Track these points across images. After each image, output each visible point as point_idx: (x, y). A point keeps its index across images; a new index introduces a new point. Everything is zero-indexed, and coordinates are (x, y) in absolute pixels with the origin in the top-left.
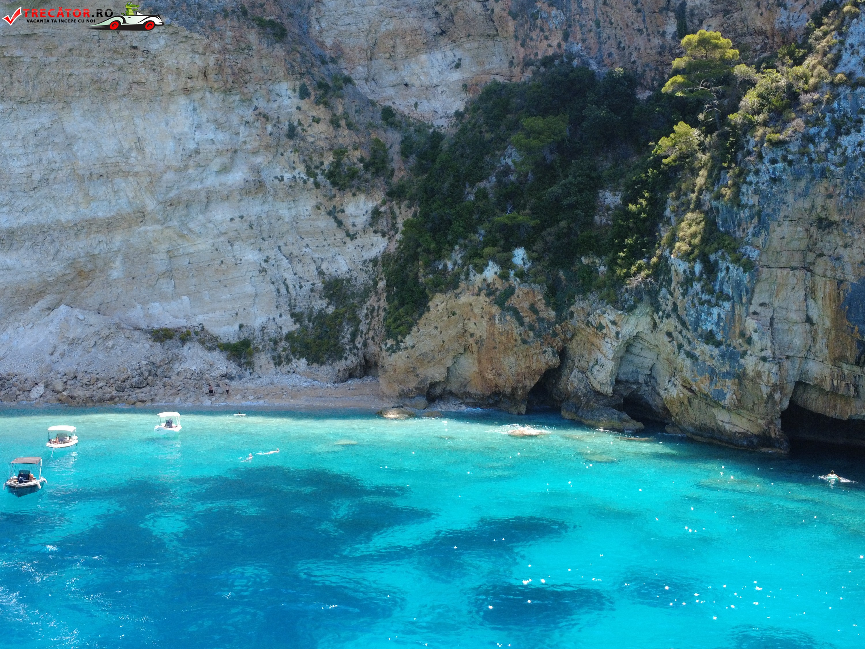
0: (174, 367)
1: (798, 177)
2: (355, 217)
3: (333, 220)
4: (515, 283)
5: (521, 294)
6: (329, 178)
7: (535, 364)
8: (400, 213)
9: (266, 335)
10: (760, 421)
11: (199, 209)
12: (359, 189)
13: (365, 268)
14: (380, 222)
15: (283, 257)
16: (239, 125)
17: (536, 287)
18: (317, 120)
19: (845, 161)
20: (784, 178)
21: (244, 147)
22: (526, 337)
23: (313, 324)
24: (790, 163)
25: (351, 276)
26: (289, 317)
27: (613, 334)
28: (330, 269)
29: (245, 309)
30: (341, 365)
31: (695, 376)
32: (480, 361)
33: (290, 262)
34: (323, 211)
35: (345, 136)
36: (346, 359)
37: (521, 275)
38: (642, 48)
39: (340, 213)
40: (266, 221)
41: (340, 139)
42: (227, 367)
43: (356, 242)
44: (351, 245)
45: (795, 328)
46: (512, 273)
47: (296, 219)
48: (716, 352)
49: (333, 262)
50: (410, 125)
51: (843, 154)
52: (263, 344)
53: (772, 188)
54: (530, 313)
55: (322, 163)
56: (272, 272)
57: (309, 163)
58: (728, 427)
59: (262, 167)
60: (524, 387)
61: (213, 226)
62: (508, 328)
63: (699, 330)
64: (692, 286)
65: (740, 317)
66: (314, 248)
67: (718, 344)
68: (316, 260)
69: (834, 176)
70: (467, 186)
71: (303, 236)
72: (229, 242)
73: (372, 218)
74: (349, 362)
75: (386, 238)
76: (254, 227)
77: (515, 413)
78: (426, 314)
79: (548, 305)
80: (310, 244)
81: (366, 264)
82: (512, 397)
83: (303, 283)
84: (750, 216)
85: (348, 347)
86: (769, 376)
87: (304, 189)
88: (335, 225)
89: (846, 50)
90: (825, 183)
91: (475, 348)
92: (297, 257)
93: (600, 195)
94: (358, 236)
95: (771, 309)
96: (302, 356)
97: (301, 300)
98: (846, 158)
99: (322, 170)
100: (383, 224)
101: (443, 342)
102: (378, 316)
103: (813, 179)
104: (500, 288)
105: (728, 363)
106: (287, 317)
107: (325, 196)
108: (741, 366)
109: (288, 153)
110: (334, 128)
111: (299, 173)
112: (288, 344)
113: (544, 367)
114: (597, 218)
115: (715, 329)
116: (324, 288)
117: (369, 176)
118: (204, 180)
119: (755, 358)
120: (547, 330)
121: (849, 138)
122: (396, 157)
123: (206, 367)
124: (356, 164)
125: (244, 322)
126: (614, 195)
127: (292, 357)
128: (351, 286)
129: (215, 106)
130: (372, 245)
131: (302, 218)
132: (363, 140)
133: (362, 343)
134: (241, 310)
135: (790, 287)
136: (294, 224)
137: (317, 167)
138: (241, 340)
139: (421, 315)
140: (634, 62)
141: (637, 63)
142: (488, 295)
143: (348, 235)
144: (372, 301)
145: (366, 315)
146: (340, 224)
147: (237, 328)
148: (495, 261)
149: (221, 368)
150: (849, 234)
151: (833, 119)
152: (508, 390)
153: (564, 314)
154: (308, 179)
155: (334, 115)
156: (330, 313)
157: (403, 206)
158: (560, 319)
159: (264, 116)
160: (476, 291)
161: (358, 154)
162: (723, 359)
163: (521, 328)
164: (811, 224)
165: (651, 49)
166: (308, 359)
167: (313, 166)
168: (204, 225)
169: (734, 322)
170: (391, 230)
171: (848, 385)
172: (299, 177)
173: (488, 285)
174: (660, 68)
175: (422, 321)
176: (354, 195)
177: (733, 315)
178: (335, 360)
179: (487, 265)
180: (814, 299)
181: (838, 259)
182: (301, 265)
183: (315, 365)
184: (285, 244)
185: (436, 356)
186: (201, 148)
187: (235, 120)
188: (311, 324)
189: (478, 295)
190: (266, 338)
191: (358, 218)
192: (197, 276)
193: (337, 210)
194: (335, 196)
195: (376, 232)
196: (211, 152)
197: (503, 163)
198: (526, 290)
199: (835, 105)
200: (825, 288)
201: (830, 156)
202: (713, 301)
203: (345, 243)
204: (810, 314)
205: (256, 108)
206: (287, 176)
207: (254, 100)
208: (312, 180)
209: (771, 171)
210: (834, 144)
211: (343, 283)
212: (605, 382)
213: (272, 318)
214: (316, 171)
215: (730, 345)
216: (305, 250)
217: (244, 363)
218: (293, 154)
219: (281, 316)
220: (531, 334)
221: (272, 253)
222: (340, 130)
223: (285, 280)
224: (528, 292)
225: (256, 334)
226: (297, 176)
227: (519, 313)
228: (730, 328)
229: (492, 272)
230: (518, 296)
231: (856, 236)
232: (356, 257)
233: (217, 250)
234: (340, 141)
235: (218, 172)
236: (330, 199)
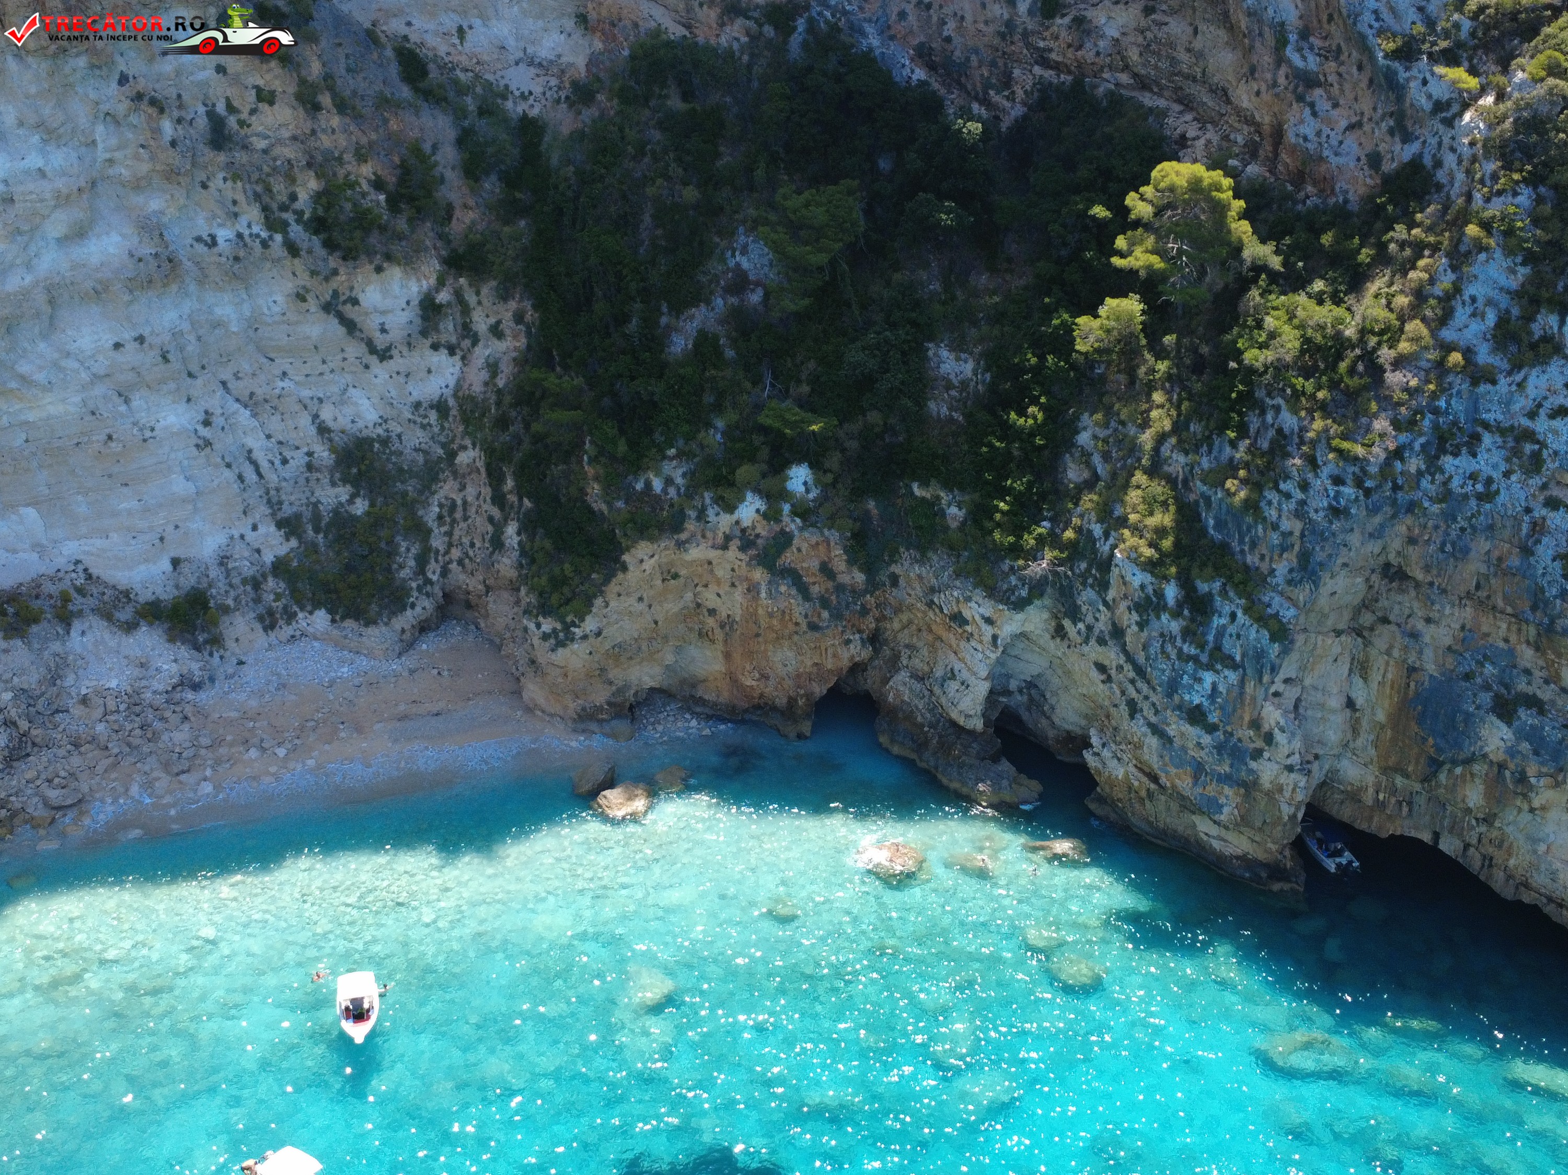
0: (66, 684)
1: (1373, 510)
2: (383, 313)
3: (336, 321)
4: (793, 527)
5: (805, 547)
6: (316, 232)
7: (830, 660)
8: (479, 303)
9: (234, 573)
10: (1270, 845)
11: (37, 330)
12: (388, 257)
13: (419, 420)
14: (441, 326)
15: (237, 406)
16: (93, 124)
17: (833, 536)
18: (266, 97)
19: (1446, 495)
20: (1353, 511)
21: (111, 172)
22: (815, 619)
23: (325, 537)
24: (1368, 492)
25: (387, 431)
26: (273, 528)
27: (988, 638)
28: (340, 419)
29: (177, 527)
30: (407, 619)
31: (1165, 765)
32: (727, 656)
33: (254, 415)
34: (312, 304)
35: (333, 131)
36: (413, 606)
37: (803, 512)
38: (969, 18)
39: (349, 306)
40: (192, 338)
41: (323, 137)
42: (175, 661)
43: (392, 365)
44: (381, 371)
45: (1332, 718)
46: (787, 508)
47: (254, 325)
48: (1207, 739)
49: (343, 403)
50: (462, 90)
51: (1445, 483)
52: (232, 593)
53: (1331, 523)
54: (820, 578)
55: (293, 197)
56: (225, 443)
57: (266, 199)
58: (1216, 844)
59: (165, 220)
60: (808, 696)
61: (76, 365)
62: (783, 605)
63: (1176, 698)
64: (1158, 618)
65: (1254, 699)
66: (301, 378)
67: (1211, 729)
68: (308, 402)
69: (1425, 515)
70: (665, 309)
71: (272, 355)
72: (120, 395)
73: (425, 318)
74: (418, 609)
75: (457, 357)
76: (170, 356)
77: (793, 735)
78: (620, 576)
79: (851, 562)
80: (290, 372)
81: (421, 411)
82: (789, 712)
83: (288, 454)
84: (1281, 545)
85: (414, 585)
86: (1294, 790)
87: (264, 258)
88: (341, 331)
89: (1464, 303)
90: (1409, 520)
91: (719, 635)
92: (266, 401)
93: (930, 353)
94: (394, 352)
95: (1299, 689)
96: (317, 605)
97: (290, 489)
98: (1449, 492)
99: (295, 212)
100: (448, 329)
101: (656, 623)
102: (466, 518)
103: (1394, 516)
104: (764, 533)
105: (1228, 762)
106: (268, 529)
107: (313, 273)
108: (1251, 771)
109: (217, 182)
110: (306, 110)
111: (249, 226)
112: (282, 585)
113: (845, 663)
114: (932, 405)
115: (1206, 704)
116: (338, 463)
117: (401, 224)
118: (35, 261)
119: (1276, 767)
120: (852, 607)
121: (1457, 462)
122: (453, 177)
123: (137, 672)
124: (368, 193)
125: (180, 553)
126: (958, 359)
127: (295, 608)
128: (392, 453)
129: (33, 90)
130: (429, 371)
131: (269, 320)
132: (374, 136)
133: (438, 571)
134: (170, 528)
135: (1331, 659)
136: (251, 333)
137: (284, 208)
138: (183, 592)
139: (607, 580)
140: (948, 40)
141: (955, 41)
142: (742, 549)
143: (372, 350)
144: (447, 489)
145: (440, 517)
146: (350, 326)
147: (166, 565)
148: (757, 491)
149: (165, 667)
150: (1437, 607)
151: (1436, 426)
152: (782, 701)
153: (883, 577)
154: (271, 237)
155: (302, 82)
156: (359, 513)
157: (485, 291)
158: (873, 585)
159: (153, 102)
160: (720, 539)
161: (367, 170)
162: (1219, 754)
163: (807, 605)
164: (1373, 571)
165: (986, 23)
166: (330, 611)
167: (275, 206)
168: (55, 365)
169: (1242, 703)
170: (464, 337)
171: (1400, 803)
172: (251, 235)
173: (743, 531)
174: (1000, 63)
175: (613, 588)
176: (379, 270)
177: (1242, 694)
178: (394, 613)
179: (742, 500)
180: (1365, 680)
181: (1414, 635)
182: (278, 417)
183: (350, 623)
184: (237, 377)
185: (644, 648)
186: (17, 190)
187: (81, 113)
188: (321, 536)
189: (725, 547)
190: (236, 581)
191: (390, 316)
192: (51, 466)
193: (342, 298)
194: (335, 272)
195: (435, 347)
196: (42, 201)
197: (732, 263)
198: (814, 540)
199: (1442, 403)
200: (1386, 671)
201: (1425, 483)
202: (1204, 658)
203: (367, 367)
204: (1353, 695)
205: (123, 80)
206: (224, 234)
207: (118, 58)
208: (278, 238)
209: (1332, 494)
210: (1433, 467)
211: (372, 446)
212: (972, 713)
213: (237, 536)
214: (285, 216)
215: (1231, 734)
216: (281, 384)
217: (206, 642)
218: (229, 183)
219: (255, 528)
220: (825, 614)
221: (215, 401)
222: (322, 116)
223: (250, 451)
224: (817, 544)
225: (213, 574)
226: (246, 232)
227: (800, 577)
228: (1234, 711)
229: (752, 509)
230: (799, 550)
231: (1447, 611)
232: (394, 393)
233: (93, 413)
234: (326, 141)
235: (63, 241)
236: (327, 279)
